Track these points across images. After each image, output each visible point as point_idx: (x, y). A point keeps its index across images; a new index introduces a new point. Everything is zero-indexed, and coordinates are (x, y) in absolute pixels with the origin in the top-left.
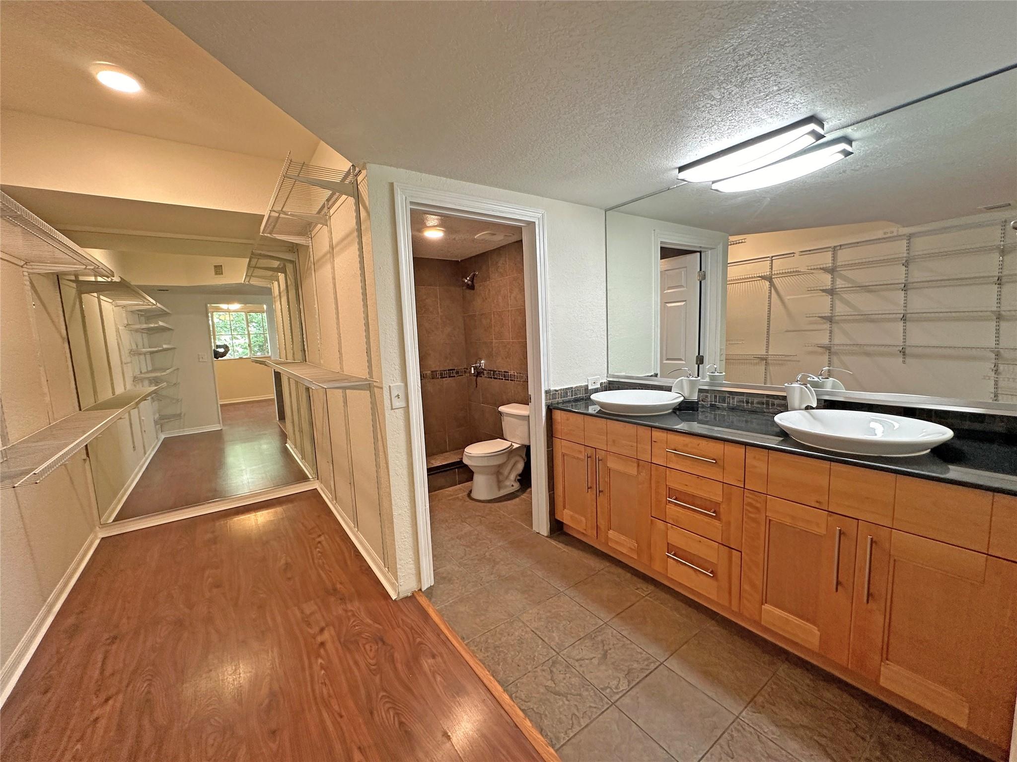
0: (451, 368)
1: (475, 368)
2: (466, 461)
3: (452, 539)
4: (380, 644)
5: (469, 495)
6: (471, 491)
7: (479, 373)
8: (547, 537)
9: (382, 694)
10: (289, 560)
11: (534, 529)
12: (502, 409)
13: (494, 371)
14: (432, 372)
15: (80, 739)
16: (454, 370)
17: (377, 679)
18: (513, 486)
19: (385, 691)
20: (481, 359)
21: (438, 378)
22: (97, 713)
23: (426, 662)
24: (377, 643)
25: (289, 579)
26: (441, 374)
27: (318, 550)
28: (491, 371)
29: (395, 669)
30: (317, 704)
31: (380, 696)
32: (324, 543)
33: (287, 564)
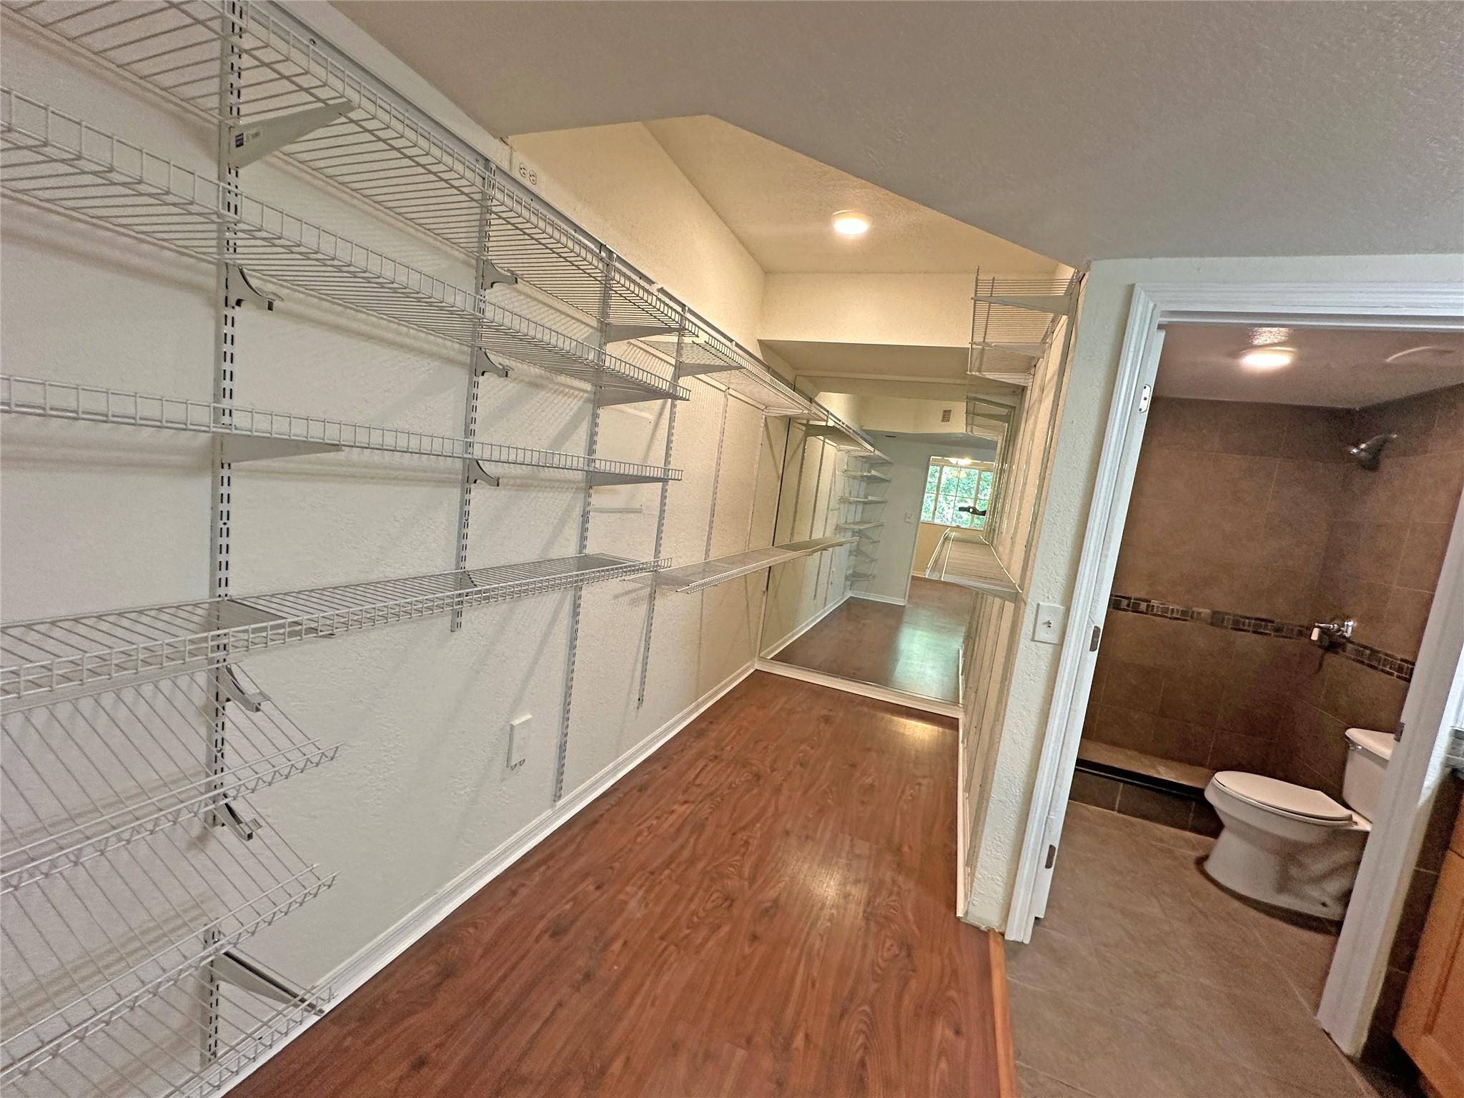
0: (1264, 616)
1: (1324, 632)
2: (1210, 796)
3: (1110, 906)
4: (903, 953)
5: (1201, 862)
6: (1205, 858)
7: (1333, 643)
8: (1349, 1058)
9: (866, 1008)
10: (876, 784)
11: (1318, 1017)
12: (1354, 733)
13: (1374, 652)
14: (1214, 613)
15: (658, 818)
16: (1273, 622)
17: (874, 986)
18: (1324, 905)
19: (872, 1007)
20: (1348, 618)
21: (1226, 627)
22: (675, 807)
23: (943, 1030)
24: (901, 949)
25: (863, 803)
26: (1236, 622)
27: (912, 791)
28: (1366, 647)
29: (899, 998)
30: (802, 950)
31: (861, 1009)
32: (924, 788)
33: (872, 785)
